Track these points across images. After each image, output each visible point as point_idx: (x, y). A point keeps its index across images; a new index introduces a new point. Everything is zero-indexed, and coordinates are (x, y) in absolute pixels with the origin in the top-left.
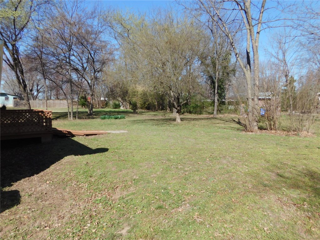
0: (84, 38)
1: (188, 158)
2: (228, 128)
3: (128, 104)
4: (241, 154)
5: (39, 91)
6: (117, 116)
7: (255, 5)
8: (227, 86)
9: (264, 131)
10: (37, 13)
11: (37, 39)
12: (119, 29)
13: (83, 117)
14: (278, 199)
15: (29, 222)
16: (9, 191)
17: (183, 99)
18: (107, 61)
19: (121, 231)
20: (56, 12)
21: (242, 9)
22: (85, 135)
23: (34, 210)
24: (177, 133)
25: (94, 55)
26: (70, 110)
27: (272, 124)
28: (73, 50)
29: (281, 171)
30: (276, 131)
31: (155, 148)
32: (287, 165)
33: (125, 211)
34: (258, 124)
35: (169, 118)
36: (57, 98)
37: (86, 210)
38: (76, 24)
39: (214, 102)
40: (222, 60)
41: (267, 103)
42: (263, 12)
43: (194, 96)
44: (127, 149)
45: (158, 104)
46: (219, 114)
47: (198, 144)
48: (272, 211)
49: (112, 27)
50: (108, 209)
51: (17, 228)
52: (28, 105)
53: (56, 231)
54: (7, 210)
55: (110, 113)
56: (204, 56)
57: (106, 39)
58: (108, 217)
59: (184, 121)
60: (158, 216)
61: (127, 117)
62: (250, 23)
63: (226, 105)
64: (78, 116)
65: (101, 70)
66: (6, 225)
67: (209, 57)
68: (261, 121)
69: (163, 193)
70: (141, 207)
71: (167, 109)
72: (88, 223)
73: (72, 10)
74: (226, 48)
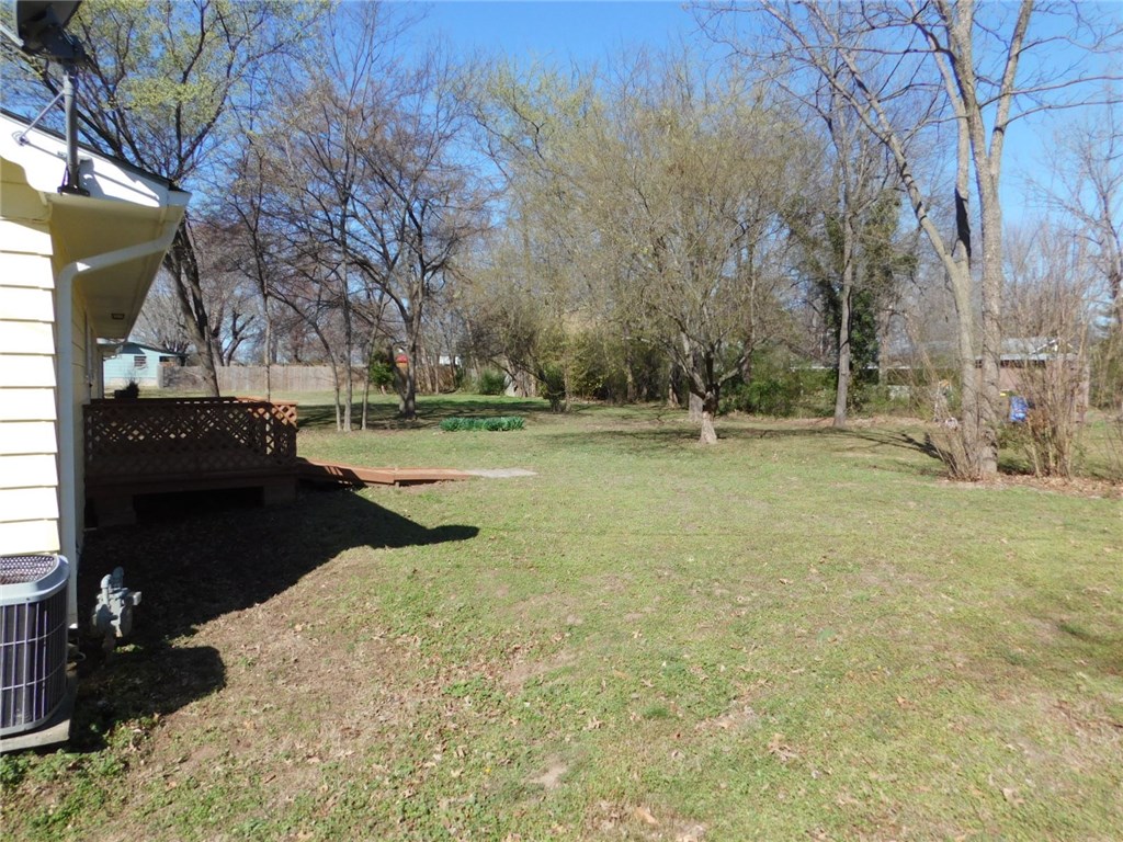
0: (391, 159)
1: (745, 564)
2: (886, 466)
3: (532, 377)
4: (932, 557)
5: (238, 337)
6: (496, 419)
7: (991, 27)
8: (883, 317)
9: (1018, 477)
10: (247, 85)
11: (242, 167)
12: (506, 125)
13: (385, 422)
14: (1057, 704)
15: (259, 740)
16: (190, 649)
17: (724, 362)
18: (463, 232)
19: (538, 777)
20: (304, 80)
21: (938, 49)
22: (397, 484)
23: (268, 706)
24: (706, 480)
25: (422, 214)
26: (343, 401)
27: (1051, 454)
28: (353, 197)
29: (1075, 615)
30: (1066, 480)
31: (631, 528)
32: (1101, 596)
33: (548, 722)
34: (1000, 452)
35: (675, 428)
36: (296, 356)
37: (424, 716)
38: (365, 112)
39: (836, 373)
40: (867, 224)
41: (1032, 377)
42: (1017, 55)
43: (764, 352)
44: (538, 529)
45: (635, 380)
46: (855, 416)
47: (779, 519)
48: (1036, 743)
49: (481, 119)
50: (493, 714)
51: (228, 754)
52: (212, 382)
53: (341, 769)
54: (194, 703)
55: (473, 410)
56: (803, 211)
57: (460, 161)
58: (495, 735)
59: (728, 440)
60: (655, 739)
61: (530, 424)
62: (968, 96)
63: (880, 384)
64: (367, 420)
65: (443, 265)
66: (197, 743)
67: (821, 216)
68: (1009, 442)
69: (665, 670)
70: (599, 711)
71: (665, 398)
72: (437, 752)
73: (355, 70)
74: (882, 180)
